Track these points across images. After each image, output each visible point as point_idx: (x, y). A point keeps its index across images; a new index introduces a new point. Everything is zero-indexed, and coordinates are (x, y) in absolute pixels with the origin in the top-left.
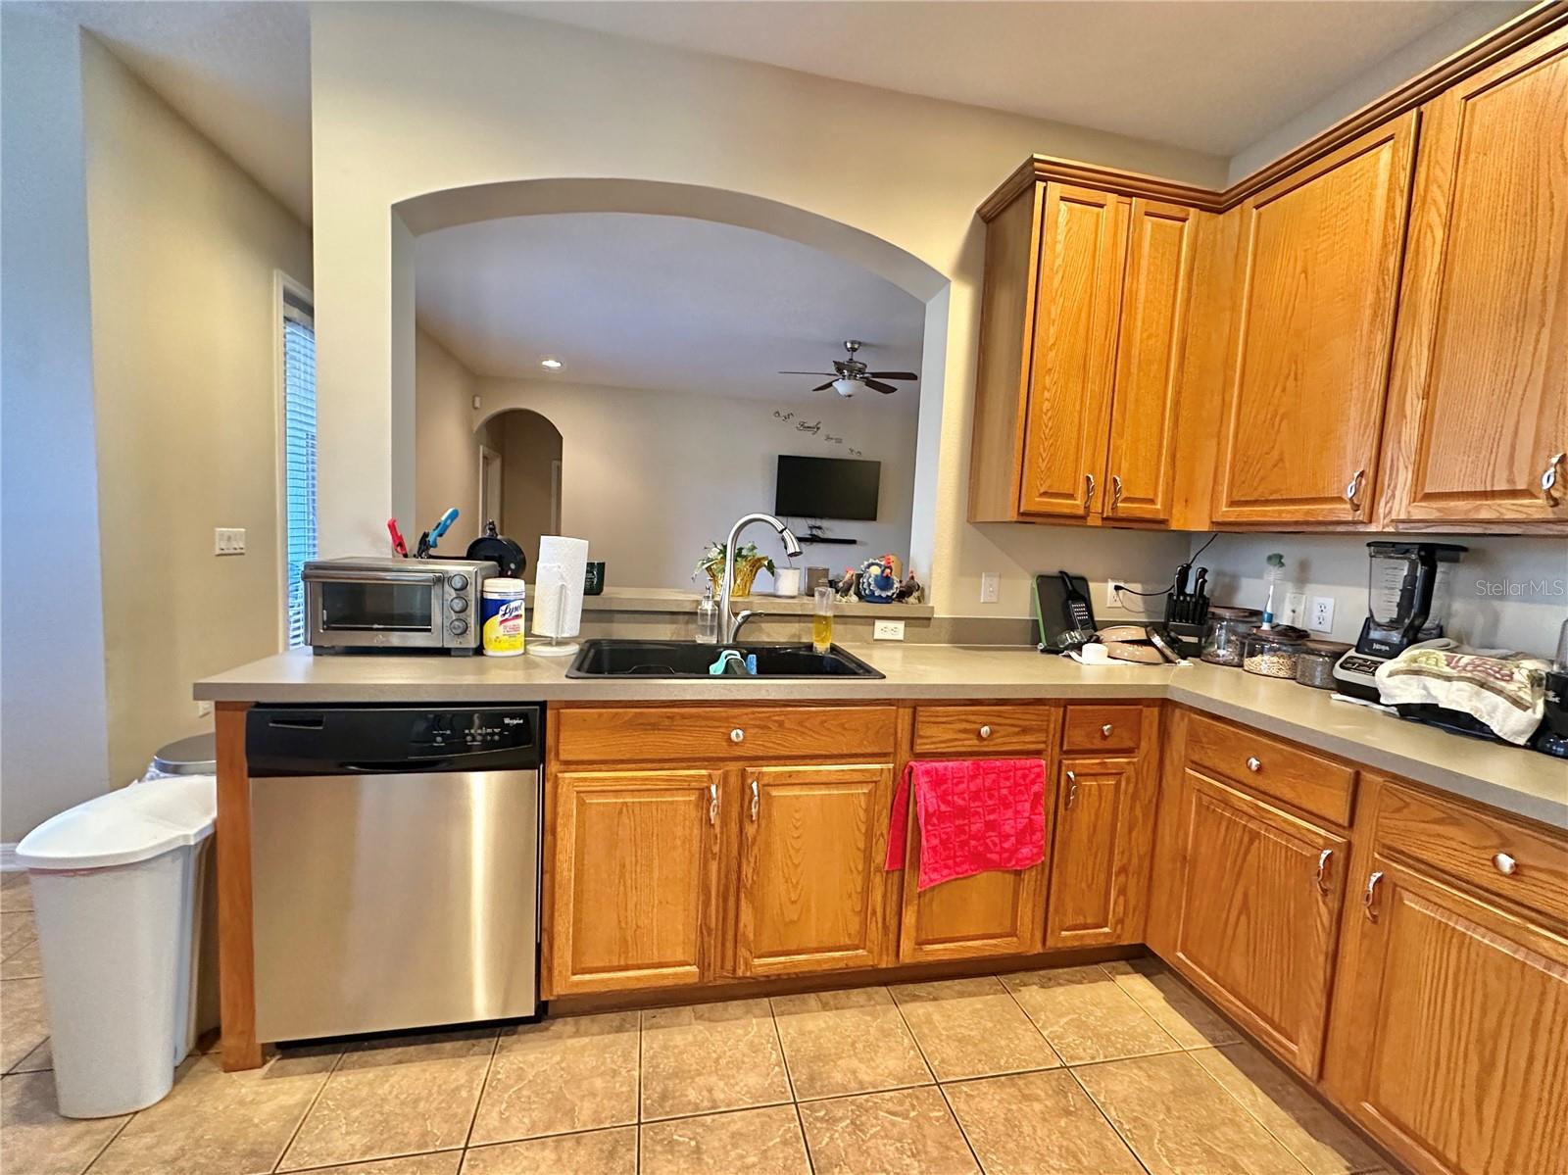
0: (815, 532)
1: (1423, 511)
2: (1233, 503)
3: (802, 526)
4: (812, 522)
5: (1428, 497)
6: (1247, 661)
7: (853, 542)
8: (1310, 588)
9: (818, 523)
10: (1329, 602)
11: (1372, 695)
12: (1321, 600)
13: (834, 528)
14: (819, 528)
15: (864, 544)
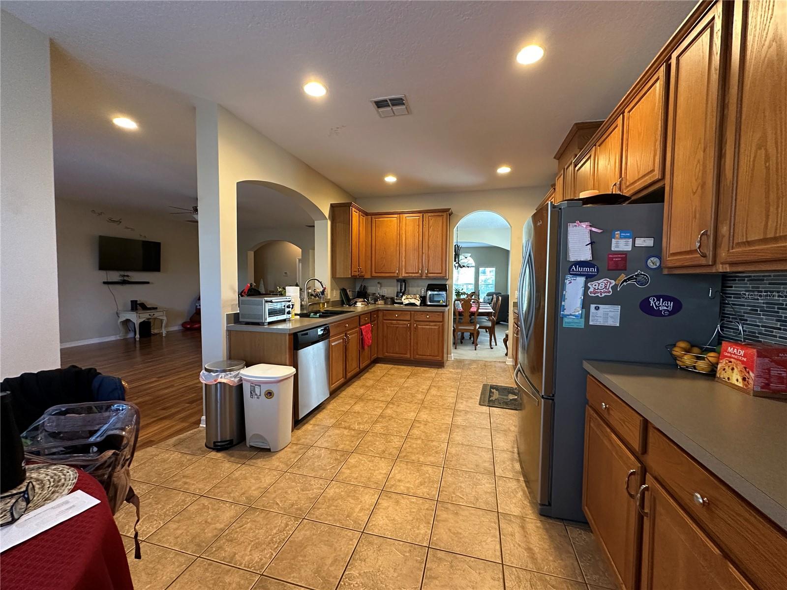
0: (126, 278)
1: (406, 275)
2: (375, 273)
3: (115, 276)
4: (122, 273)
5: (407, 273)
6: (377, 303)
7: (148, 283)
8: (382, 288)
9: (126, 273)
10: (386, 290)
11: (402, 303)
12: (384, 290)
13: (135, 276)
14: (128, 276)
15: (152, 283)
